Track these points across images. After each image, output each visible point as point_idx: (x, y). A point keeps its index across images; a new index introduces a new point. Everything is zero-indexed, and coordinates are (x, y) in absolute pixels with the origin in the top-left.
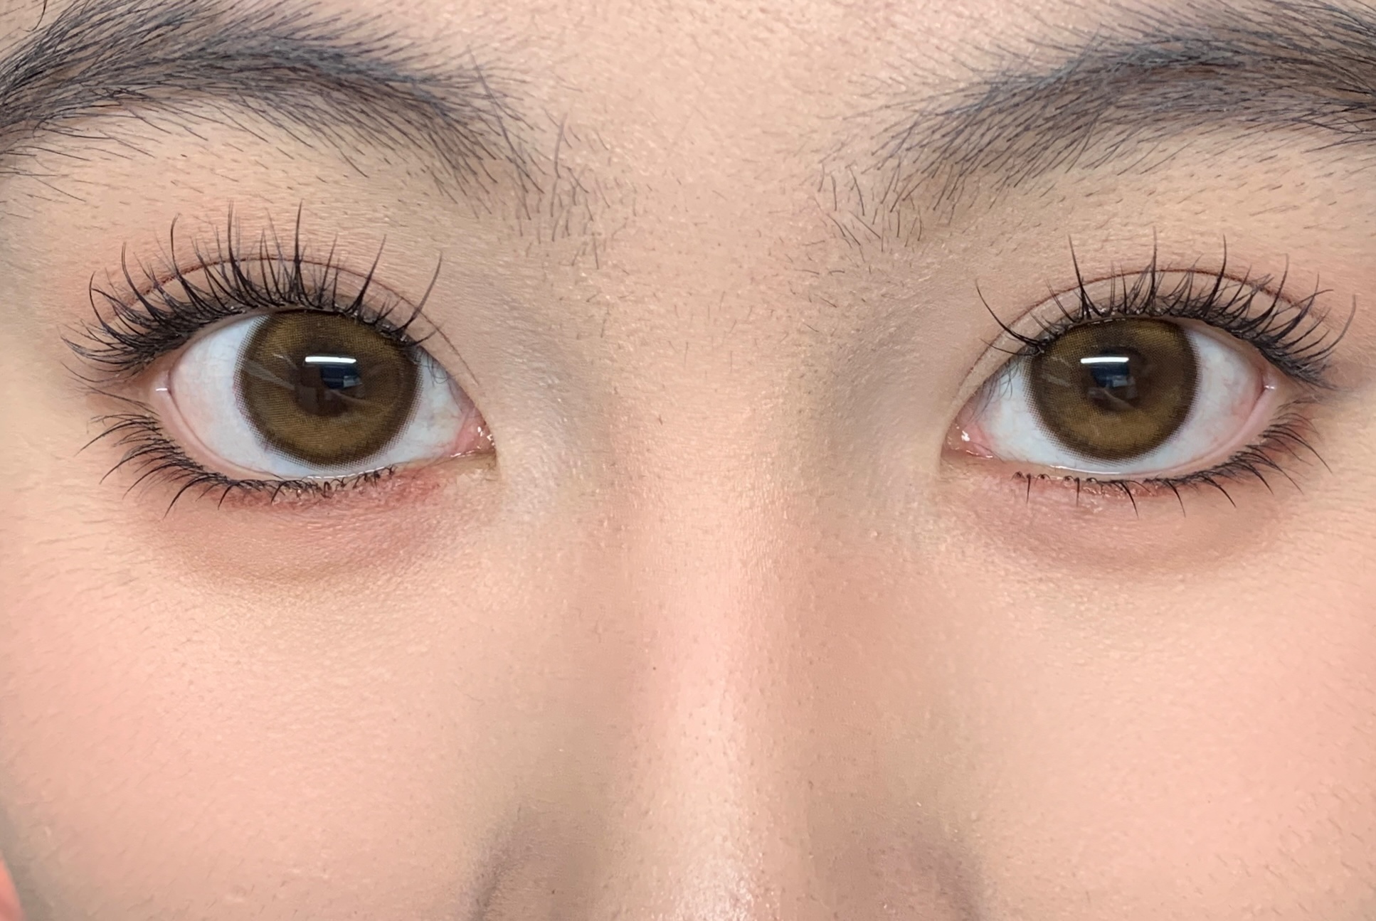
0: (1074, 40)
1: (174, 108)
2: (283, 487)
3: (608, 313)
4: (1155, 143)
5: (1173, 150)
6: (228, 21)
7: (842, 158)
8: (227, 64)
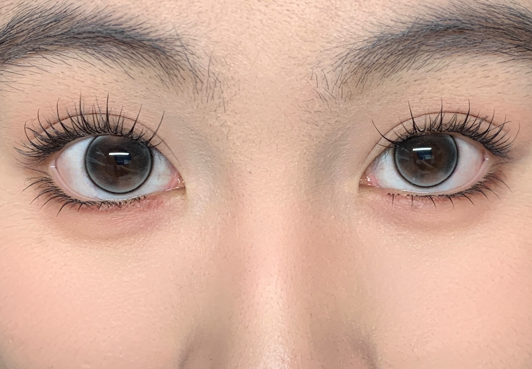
0: (409, 20)
1: (59, 54)
2: (103, 204)
3: (229, 130)
4: (441, 60)
5: (448, 62)
6: (78, 19)
7: (320, 67)
8: (79, 36)
